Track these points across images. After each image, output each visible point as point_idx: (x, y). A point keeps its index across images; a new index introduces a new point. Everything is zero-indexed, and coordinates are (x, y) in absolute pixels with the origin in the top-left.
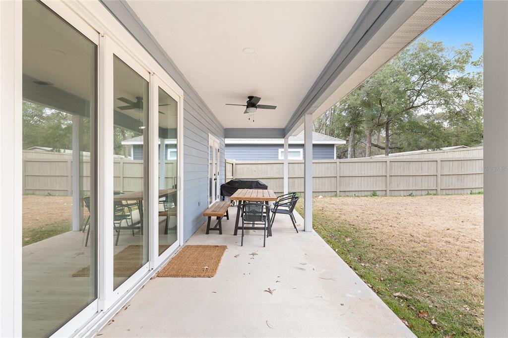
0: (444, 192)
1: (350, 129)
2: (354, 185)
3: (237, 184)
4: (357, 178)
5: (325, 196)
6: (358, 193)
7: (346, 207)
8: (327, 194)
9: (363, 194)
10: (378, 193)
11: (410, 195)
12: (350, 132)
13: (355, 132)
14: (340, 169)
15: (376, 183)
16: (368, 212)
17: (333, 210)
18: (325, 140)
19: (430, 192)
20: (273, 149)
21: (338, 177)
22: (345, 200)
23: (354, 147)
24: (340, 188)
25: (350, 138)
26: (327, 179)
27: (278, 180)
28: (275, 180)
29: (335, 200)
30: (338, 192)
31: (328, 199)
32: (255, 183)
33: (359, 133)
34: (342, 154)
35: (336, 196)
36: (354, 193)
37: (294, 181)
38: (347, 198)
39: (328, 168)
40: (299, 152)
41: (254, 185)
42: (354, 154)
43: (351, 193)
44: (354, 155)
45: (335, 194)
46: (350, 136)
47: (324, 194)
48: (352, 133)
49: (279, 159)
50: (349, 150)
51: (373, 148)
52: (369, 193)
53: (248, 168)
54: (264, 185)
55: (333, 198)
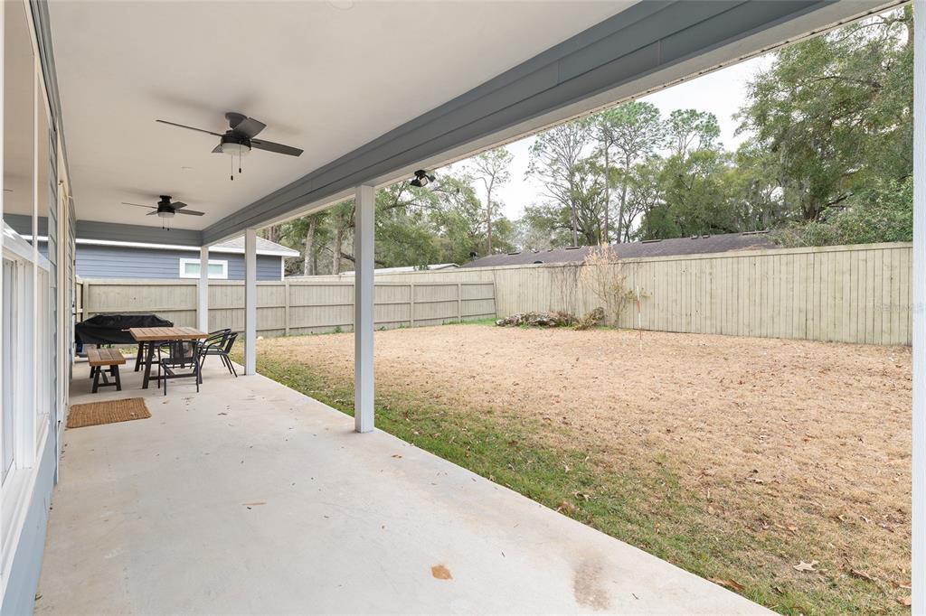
0: (418, 323)
1: (308, 225)
2: (312, 319)
3: (112, 322)
4: (315, 308)
5: (266, 337)
6: (315, 330)
7: (298, 348)
8: (270, 333)
9: (323, 330)
10: (342, 328)
11: (381, 329)
12: (308, 230)
13: (316, 231)
14: (290, 294)
15: (340, 315)
16: (326, 351)
17: (280, 352)
18: (267, 249)
19: (404, 324)
20: (169, 260)
21: (287, 308)
22: (296, 340)
23: (315, 255)
24: (290, 324)
25: (308, 240)
26: (270, 310)
27: (184, 313)
28: (178, 314)
29: (282, 341)
30: (287, 330)
31: (272, 341)
32: (149, 320)
33: (324, 233)
34: (295, 268)
35: (284, 335)
36: (311, 330)
37: (215, 316)
38: (301, 338)
39: (272, 293)
40: (221, 265)
41: (146, 323)
42: (316, 267)
43: (306, 330)
44: (315, 271)
45: (282, 332)
46: (308, 238)
47: (265, 333)
48: (310, 232)
49: (181, 276)
50: (306, 261)
51: (344, 261)
52: (332, 329)
53: (118, 294)
54: (167, 321)
55: (280, 339)
